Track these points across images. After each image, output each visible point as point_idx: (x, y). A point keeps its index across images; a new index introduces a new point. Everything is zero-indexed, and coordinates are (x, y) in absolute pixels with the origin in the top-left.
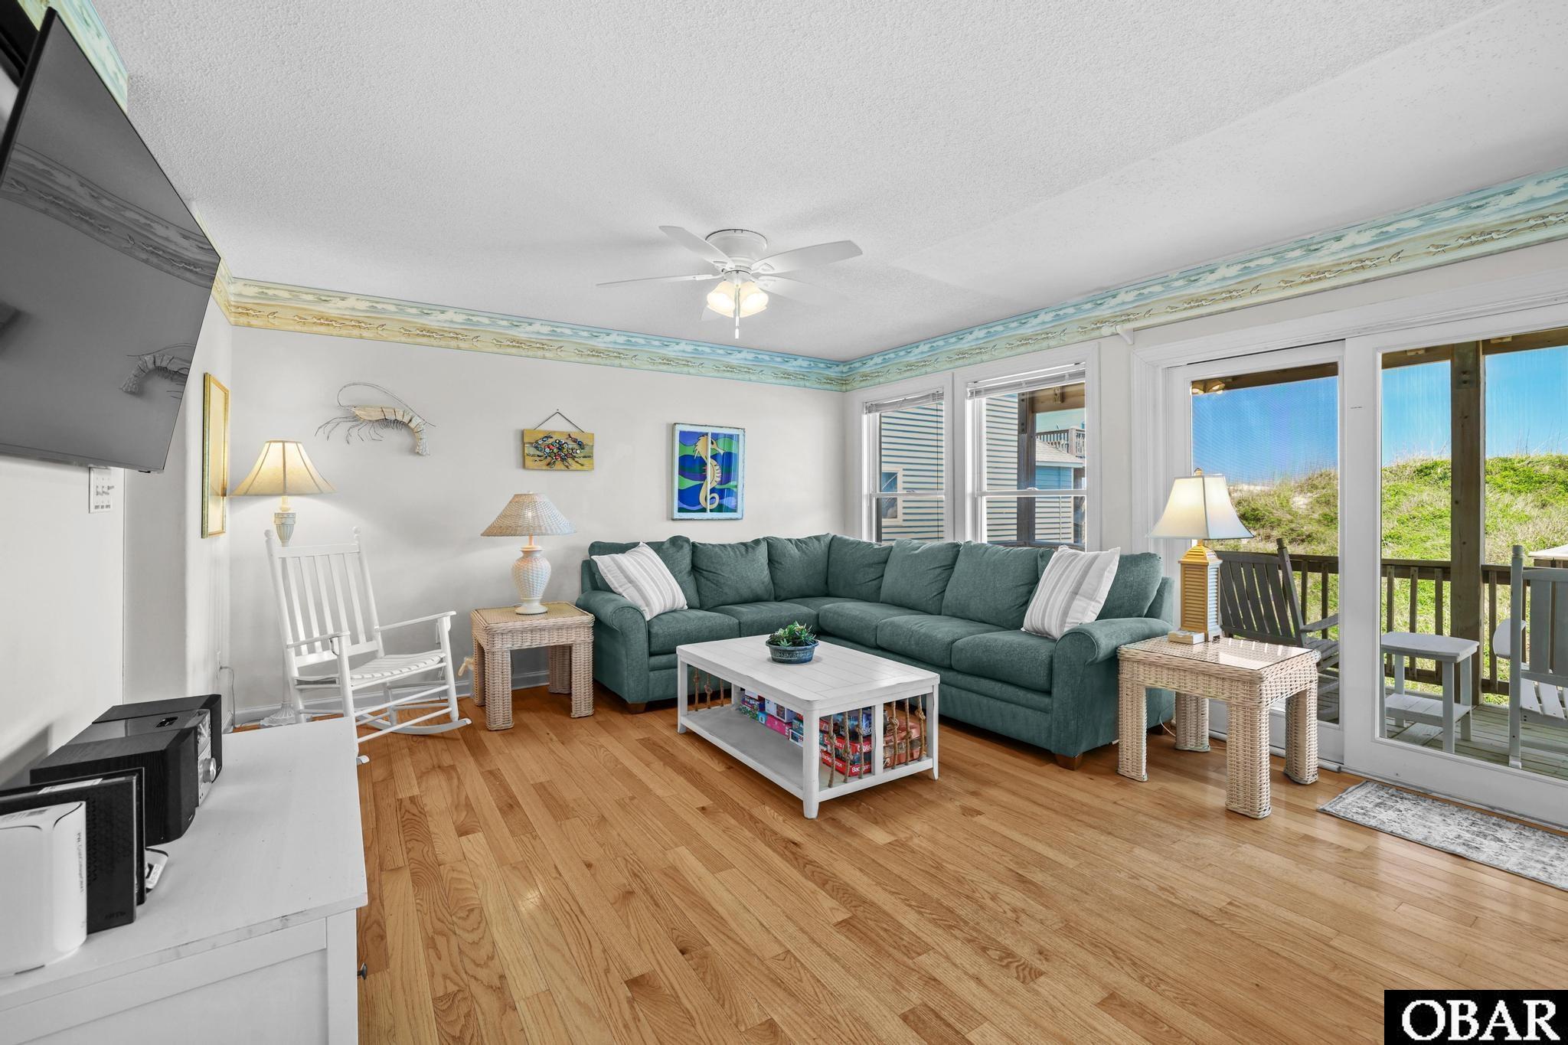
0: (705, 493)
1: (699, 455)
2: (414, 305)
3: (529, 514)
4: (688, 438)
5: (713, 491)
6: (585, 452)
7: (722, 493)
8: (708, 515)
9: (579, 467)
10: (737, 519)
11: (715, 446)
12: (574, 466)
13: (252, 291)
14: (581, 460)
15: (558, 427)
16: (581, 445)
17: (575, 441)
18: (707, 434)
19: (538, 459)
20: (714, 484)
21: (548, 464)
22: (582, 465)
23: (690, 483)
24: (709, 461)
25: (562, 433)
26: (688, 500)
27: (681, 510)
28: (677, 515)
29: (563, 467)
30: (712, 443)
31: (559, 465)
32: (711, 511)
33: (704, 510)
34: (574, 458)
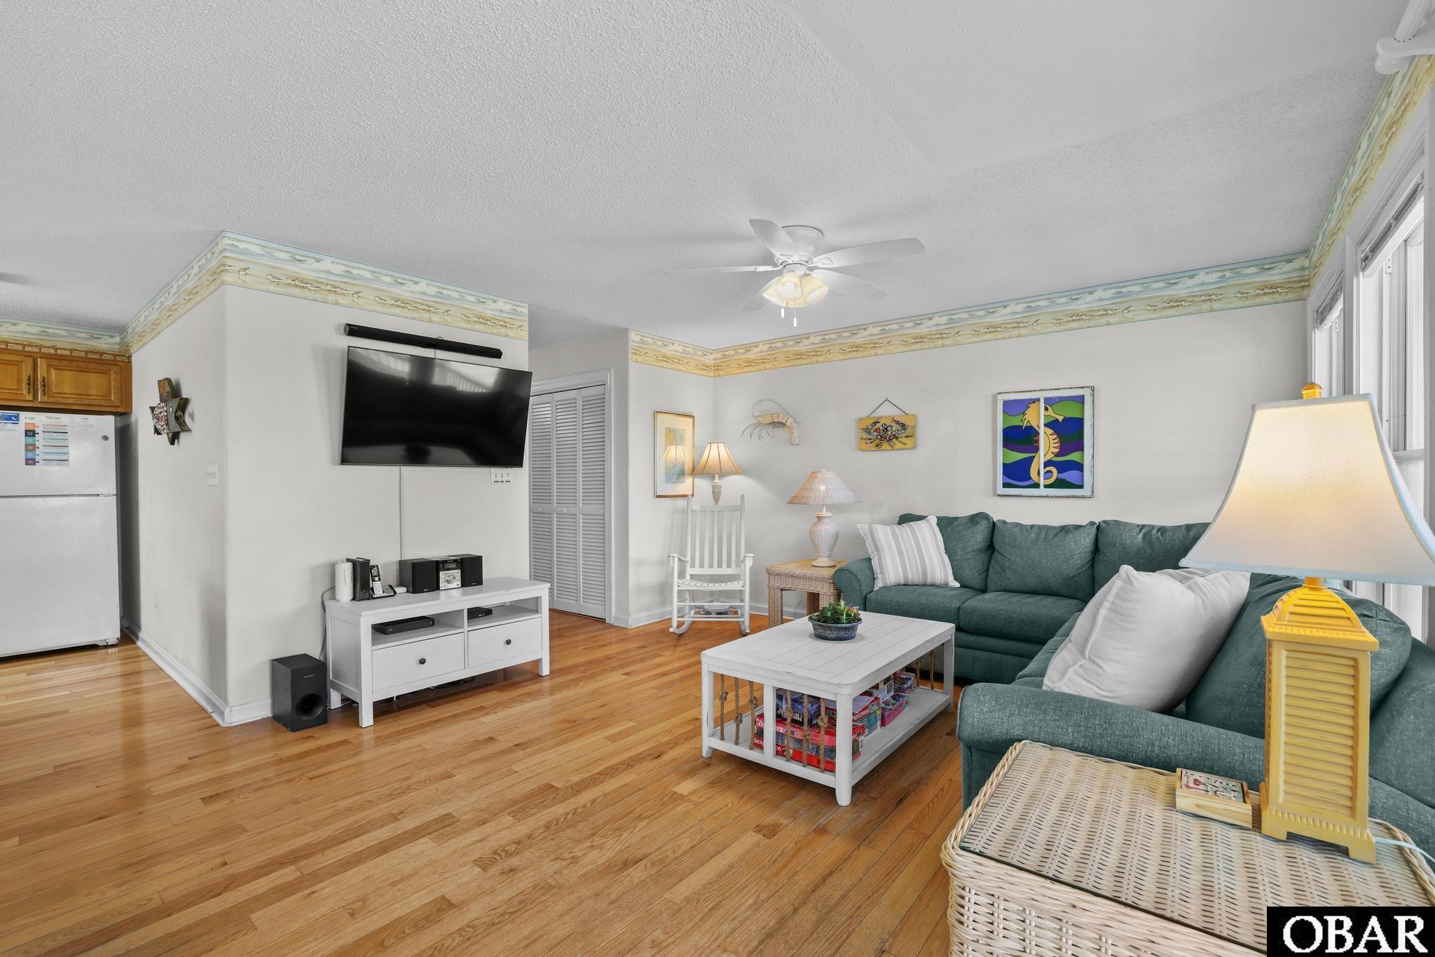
0: (1038, 468)
1: (1028, 425)
2: (791, 338)
3: (823, 488)
4: (1013, 407)
5: (1047, 464)
6: (908, 432)
7: (1062, 467)
8: (1042, 491)
9: (902, 446)
10: (1083, 497)
11: (1050, 412)
12: (899, 445)
13: (719, 355)
14: (904, 440)
15: (887, 412)
16: (903, 426)
17: (898, 423)
18: (1038, 400)
19: (868, 441)
20: (1050, 456)
21: (877, 446)
22: (905, 444)
23: (1017, 456)
24: (1042, 430)
25: (887, 417)
26: (1016, 475)
27: (1005, 485)
28: (1001, 490)
29: (889, 447)
30: (1046, 409)
31: (885, 445)
32: (1046, 486)
33: (1037, 486)
34: (897, 438)
